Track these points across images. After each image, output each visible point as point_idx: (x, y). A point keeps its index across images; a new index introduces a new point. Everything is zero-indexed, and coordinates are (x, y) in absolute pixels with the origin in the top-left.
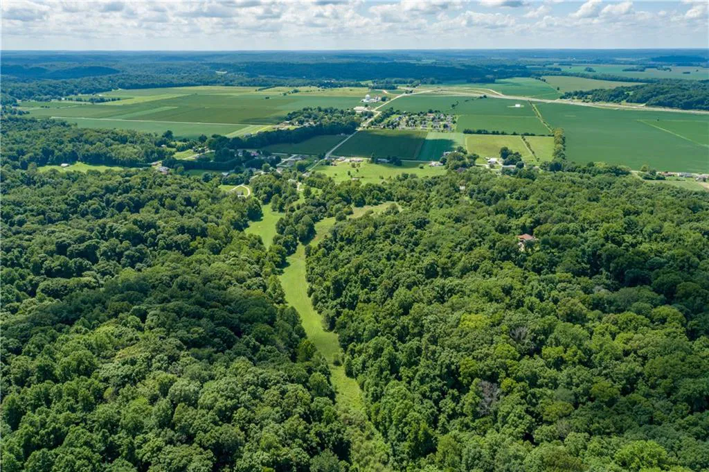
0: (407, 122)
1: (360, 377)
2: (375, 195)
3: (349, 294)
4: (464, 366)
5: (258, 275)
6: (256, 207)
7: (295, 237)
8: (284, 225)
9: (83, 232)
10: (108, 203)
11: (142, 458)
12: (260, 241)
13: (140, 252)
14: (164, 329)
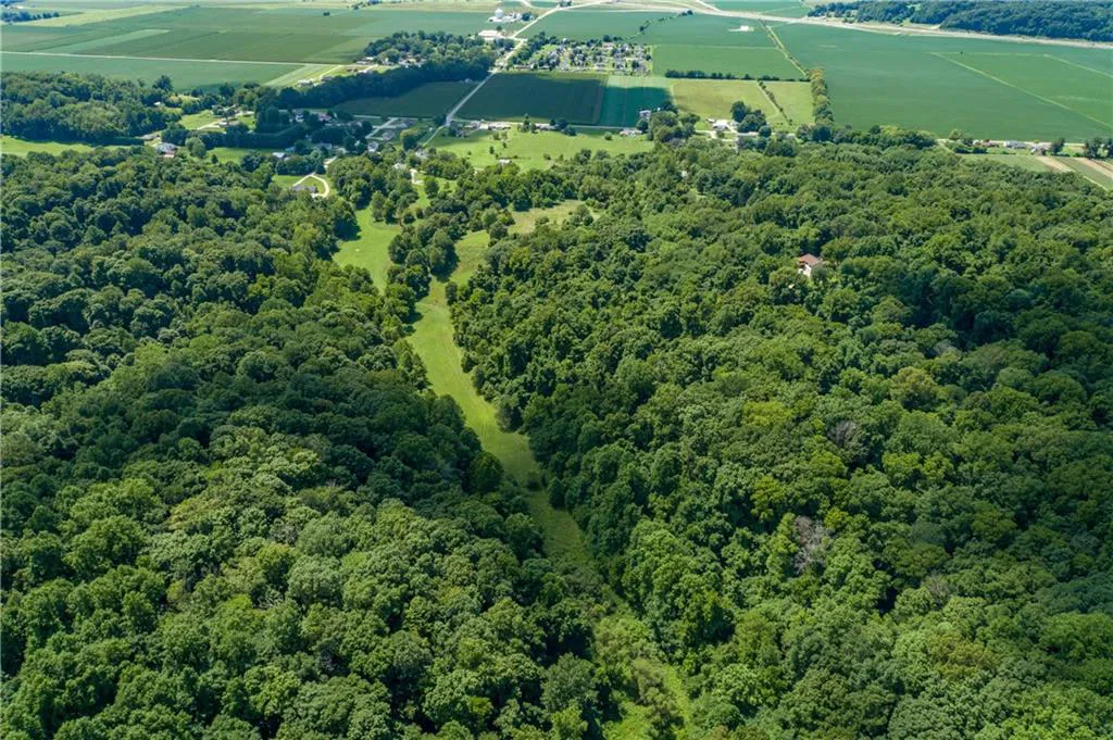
0: (572, 58)
1: (578, 510)
2: (547, 191)
3: (539, 368)
4: (760, 492)
5: (376, 341)
6: (348, 216)
7: (425, 269)
8: (403, 247)
9: (51, 276)
10: (82, 215)
11: (263, 710)
12: (367, 278)
13: (160, 307)
14: (248, 459)
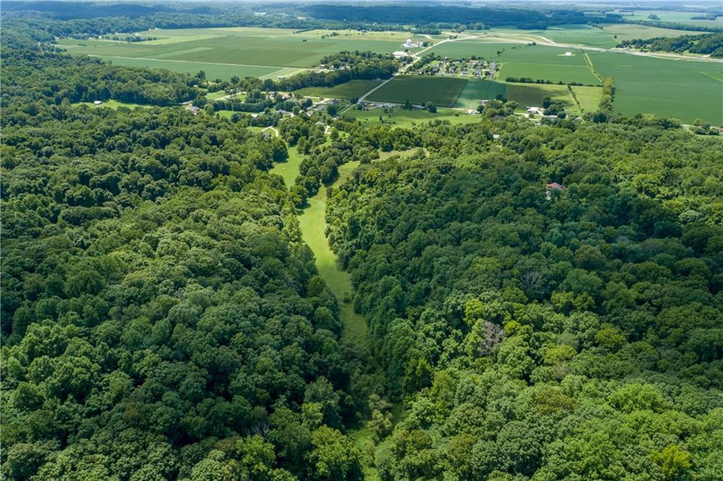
0: (448, 68)
2: (404, 140)
3: (365, 234)
4: (469, 307)
5: (275, 213)
6: (281, 148)
7: (318, 179)
8: (307, 166)
9: (105, 164)
10: (135, 139)
11: (139, 371)
12: (282, 182)
13: (161, 186)
14: (174, 257)
